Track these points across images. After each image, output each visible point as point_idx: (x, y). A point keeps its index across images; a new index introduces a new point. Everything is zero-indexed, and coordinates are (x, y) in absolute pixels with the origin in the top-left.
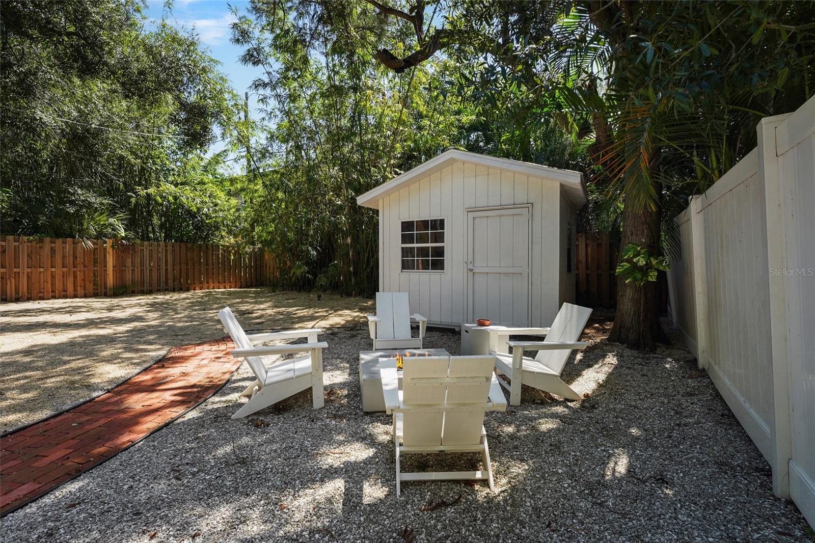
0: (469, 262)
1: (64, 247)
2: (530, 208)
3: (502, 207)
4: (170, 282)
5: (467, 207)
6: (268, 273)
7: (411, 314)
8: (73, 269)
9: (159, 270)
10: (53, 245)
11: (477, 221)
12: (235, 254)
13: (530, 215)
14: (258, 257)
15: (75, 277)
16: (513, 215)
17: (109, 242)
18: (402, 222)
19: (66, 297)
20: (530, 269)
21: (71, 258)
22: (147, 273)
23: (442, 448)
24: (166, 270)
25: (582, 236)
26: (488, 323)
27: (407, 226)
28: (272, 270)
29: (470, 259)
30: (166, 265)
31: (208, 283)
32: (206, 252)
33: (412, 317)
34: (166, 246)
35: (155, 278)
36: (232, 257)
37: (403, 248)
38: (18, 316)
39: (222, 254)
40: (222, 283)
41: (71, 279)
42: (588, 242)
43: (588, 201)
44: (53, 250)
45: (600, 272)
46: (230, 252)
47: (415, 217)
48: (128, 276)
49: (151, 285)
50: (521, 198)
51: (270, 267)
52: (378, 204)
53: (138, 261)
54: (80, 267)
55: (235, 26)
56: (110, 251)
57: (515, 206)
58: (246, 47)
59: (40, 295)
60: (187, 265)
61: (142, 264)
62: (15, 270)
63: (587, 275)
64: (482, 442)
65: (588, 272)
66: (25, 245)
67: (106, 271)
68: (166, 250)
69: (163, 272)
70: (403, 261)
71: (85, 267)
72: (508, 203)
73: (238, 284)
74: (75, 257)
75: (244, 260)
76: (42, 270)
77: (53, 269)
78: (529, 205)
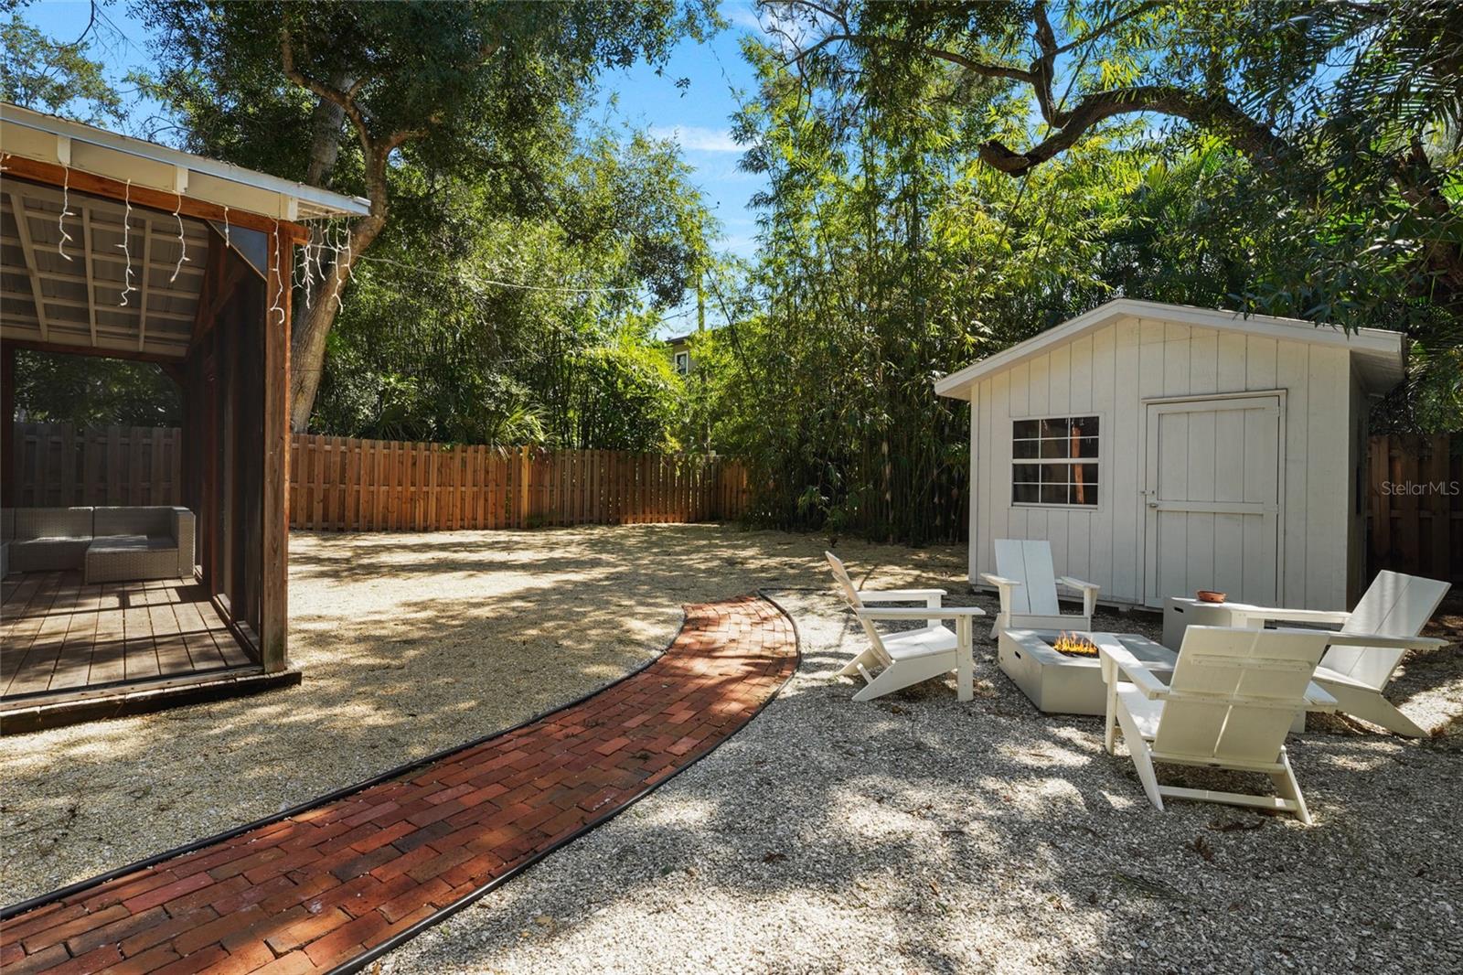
0: (1149, 492)
1: (477, 456)
2: (1283, 398)
3: (1221, 396)
4: (596, 511)
5: (1147, 396)
6: (728, 500)
7: (1056, 577)
8: (484, 489)
9: (582, 491)
10: (464, 454)
11: (1166, 420)
12: (681, 468)
13: (1283, 409)
14: (714, 472)
15: (486, 500)
16: (1245, 410)
17: (526, 449)
18: (1015, 422)
19: (475, 528)
20: (1282, 507)
21: (483, 472)
22: (567, 497)
23: (1215, 761)
24: (592, 491)
25: (1379, 441)
26: (1221, 598)
27: (1024, 429)
28: (734, 494)
29: (1152, 486)
30: (592, 485)
31: (644, 512)
32: (642, 465)
33: (1059, 581)
34: (592, 456)
35: (577, 505)
36: (678, 473)
37: (1014, 465)
38: (455, 551)
39: (664, 467)
40: (662, 514)
41: (481, 502)
42: (1395, 453)
43: (1407, 375)
44: (464, 462)
45: (1425, 514)
46: (674, 464)
47: (1039, 413)
48: (546, 500)
49: (572, 514)
50: (1260, 379)
51: (731, 489)
52: (970, 391)
53: (557, 476)
54: (492, 486)
55: (737, 116)
56: (525, 461)
57: (1247, 393)
58: (749, 146)
59: (449, 524)
60: (618, 485)
61: (562, 481)
62: (425, 489)
63: (1393, 520)
64: (1280, 761)
65: (1395, 513)
66: (436, 454)
67: (520, 491)
68: (592, 462)
69: (587, 494)
70: (1015, 486)
71: (497, 485)
72: (1234, 388)
73: (685, 516)
74: (487, 472)
75: (694, 477)
76: (451, 489)
77: (463, 489)
78: (1280, 393)
